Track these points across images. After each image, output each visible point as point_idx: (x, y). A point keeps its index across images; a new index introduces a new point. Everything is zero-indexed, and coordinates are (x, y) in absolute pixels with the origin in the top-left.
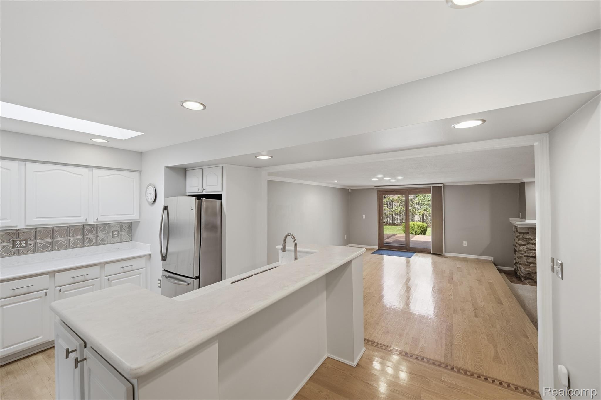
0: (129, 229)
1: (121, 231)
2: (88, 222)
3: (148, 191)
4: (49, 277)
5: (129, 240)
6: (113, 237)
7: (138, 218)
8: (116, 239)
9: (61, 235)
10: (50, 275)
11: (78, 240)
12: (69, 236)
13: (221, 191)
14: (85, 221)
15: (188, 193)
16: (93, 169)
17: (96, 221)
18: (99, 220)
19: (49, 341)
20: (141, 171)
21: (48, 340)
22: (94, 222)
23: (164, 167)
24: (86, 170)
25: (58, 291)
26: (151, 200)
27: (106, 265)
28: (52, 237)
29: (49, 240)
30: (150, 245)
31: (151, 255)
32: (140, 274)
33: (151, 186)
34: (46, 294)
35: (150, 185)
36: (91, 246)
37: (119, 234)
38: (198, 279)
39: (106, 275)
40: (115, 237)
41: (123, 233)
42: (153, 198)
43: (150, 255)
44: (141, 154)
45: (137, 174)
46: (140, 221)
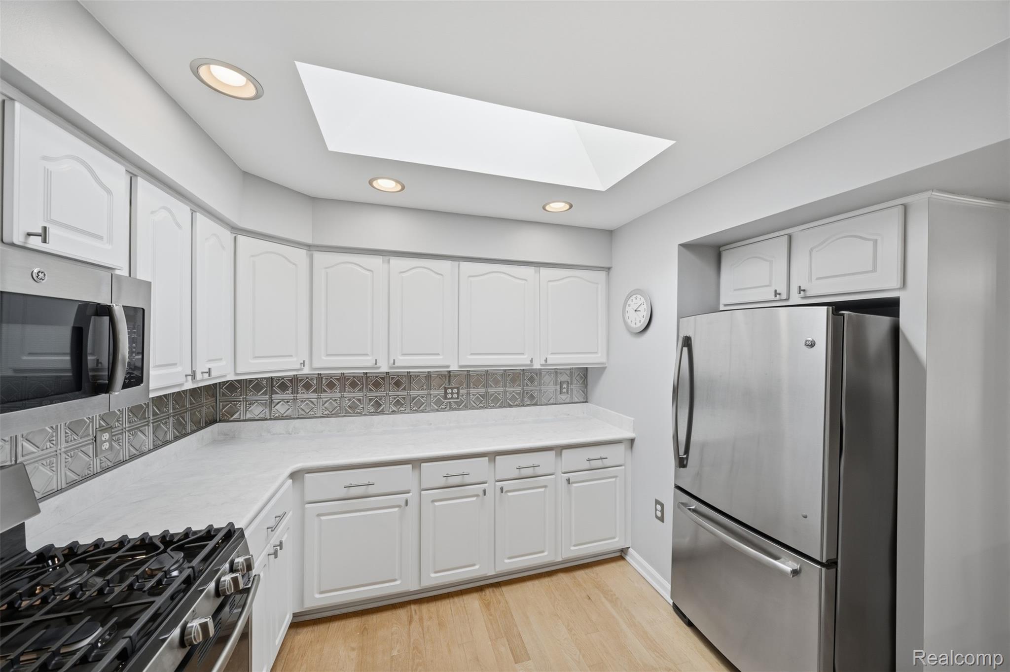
0: (584, 380)
1: (571, 384)
2: (532, 366)
3: (629, 305)
4: (488, 461)
5: (583, 400)
6: (561, 393)
7: (604, 360)
8: (565, 397)
9: (496, 383)
10: (489, 460)
11: (517, 393)
12: (505, 386)
13: (899, 289)
14: (529, 363)
15: (725, 305)
16: (541, 268)
17: (543, 362)
18: (549, 362)
19: (488, 575)
20: (608, 269)
21: (486, 574)
22: (542, 365)
23: (677, 246)
24: (530, 270)
25: (498, 490)
26: (638, 325)
27: (564, 451)
28: (486, 386)
29: (482, 391)
30: (633, 419)
31: (636, 441)
32: (616, 477)
33: (637, 295)
34: (484, 492)
35: (637, 292)
36: (533, 405)
37: (569, 387)
38: (835, 569)
39: (563, 471)
40: (564, 393)
41: (573, 387)
42: (643, 320)
43: (632, 441)
44: (609, 234)
45: (603, 275)
46: (606, 367)
